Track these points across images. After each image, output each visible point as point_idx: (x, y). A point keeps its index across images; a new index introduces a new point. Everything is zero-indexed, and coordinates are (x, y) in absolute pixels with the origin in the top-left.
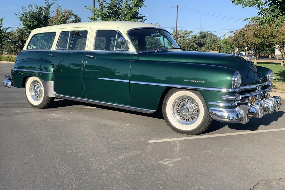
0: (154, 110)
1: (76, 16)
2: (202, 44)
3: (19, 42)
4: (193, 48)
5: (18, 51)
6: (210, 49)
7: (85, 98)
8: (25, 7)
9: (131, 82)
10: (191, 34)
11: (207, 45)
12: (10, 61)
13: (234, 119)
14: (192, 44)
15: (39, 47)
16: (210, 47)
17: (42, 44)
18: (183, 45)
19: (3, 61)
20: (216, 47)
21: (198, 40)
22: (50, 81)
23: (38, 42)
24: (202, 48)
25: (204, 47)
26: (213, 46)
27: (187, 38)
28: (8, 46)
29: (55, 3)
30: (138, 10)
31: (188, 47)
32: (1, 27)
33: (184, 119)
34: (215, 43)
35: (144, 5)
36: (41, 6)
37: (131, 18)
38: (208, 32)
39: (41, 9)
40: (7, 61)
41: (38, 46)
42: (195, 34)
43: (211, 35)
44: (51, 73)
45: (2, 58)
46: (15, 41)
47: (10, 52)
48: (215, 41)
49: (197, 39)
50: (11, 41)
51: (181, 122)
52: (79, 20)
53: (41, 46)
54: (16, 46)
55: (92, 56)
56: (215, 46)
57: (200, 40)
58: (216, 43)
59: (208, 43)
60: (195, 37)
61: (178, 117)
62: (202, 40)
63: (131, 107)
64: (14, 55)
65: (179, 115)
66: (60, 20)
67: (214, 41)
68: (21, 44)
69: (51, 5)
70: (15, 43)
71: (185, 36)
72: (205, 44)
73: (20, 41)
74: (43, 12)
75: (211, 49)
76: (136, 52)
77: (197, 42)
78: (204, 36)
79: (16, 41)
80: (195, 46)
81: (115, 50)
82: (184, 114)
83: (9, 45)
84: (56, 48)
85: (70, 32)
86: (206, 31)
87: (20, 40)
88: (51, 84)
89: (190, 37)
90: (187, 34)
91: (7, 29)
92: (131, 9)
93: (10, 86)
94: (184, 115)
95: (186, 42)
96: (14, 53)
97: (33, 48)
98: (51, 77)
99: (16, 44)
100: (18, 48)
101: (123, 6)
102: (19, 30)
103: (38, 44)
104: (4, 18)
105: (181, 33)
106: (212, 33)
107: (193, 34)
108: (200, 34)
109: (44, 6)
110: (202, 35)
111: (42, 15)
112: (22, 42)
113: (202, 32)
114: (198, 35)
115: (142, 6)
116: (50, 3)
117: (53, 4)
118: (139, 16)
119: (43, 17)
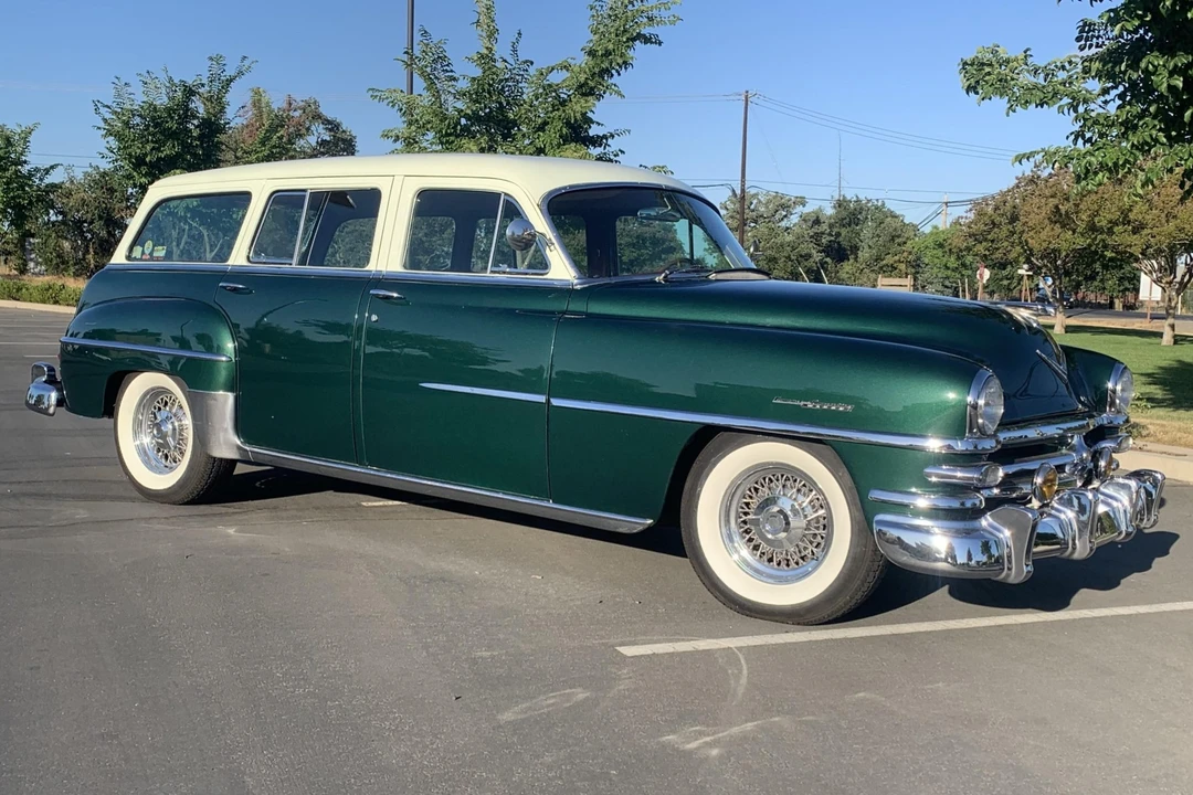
0: (645, 518)
1: (333, 126)
2: (845, 250)
3: (97, 226)
4: (806, 264)
5: (92, 261)
6: (876, 268)
7: (361, 464)
8: (127, 84)
9: (555, 402)
10: (799, 209)
11: (864, 254)
12: (56, 302)
13: (973, 563)
14: (805, 248)
15: (178, 245)
16: (876, 260)
17: (189, 237)
18: (769, 252)
19: (25, 301)
20: (899, 261)
21: (830, 235)
22: (221, 392)
23: (174, 228)
24: (845, 264)
25: (851, 261)
26: (889, 260)
27: (784, 224)
28: (50, 241)
29: (248, 70)
30: (591, 110)
31: (789, 258)
32: (25, 162)
33: (770, 560)
34: (895, 248)
35: (616, 93)
36: (190, 82)
37: (563, 138)
38: (869, 201)
39: (189, 92)
40: (44, 302)
41: (174, 243)
42: (816, 208)
43: (882, 215)
44: (224, 359)
45: (24, 290)
46: (79, 221)
47: (57, 264)
48: (899, 236)
49: (824, 227)
50: (63, 222)
51: (757, 571)
52: (344, 141)
53: (186, 243)
54: (84, 239)
55: (395, 295)
56: (897, 258)
57: (838, 234)
58: (899, 245)
59: (870, 247)
60: (817, 222)
61: (745, 552)
62: (844, 232)
63: (551, 504)
64: (72, 280)
65: (750, 540)
66: (269, 139)
67: (893, 239)
68: (103, 233)
69: (235, 77)
70: (80, 228)
71: (777, 216)
72: (855, 249)
73: (102, 223)
74: (198, 106)
75: (881, 268)
76: (576, 281)
77: (825, 240)
78: (851, 215)
79: (85, 222)
80: (817, 257)
81: (492, 272)
82: (770, 536)
83: (54, 235)
84: (248, 257)
85: (308, 195)
86: (862, 197)
87: (101, 218)
88: (225, 402)
89: (795, 219)
90: (783, 207)
91: (48, 171)
93: (51, 410)
94: (768, 541)
95: (779, 240)
96: (72, 269)
97: (155, 254)
98: (223, 375)
99: (82, 233)
100: (91, 250)
101: (527, 93)
102: (98, 177)
103: (175, 234)
104: (36, 125)
105: (760, 202)
106: (883, 204)
107: (808, 209)
108: (835, 207)
109: (205, 81)
110: (845, 214)
111: (195, 117)
112: (108, 226)
113: (844, 200)
114: (829, 211)
115: (608, 93)
116: (230, 72)
117: (241, 73)
118: (594, 131)
119: (196, 127)
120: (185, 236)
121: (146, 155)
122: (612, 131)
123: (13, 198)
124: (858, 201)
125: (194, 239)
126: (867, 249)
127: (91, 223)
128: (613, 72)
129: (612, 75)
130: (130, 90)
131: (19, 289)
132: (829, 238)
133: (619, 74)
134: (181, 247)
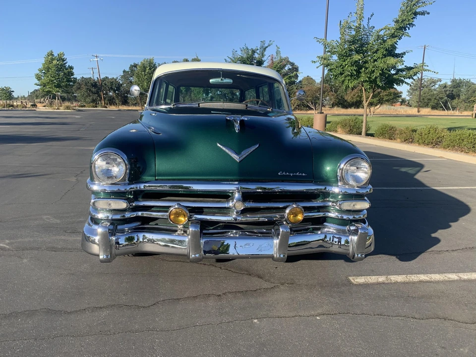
1: (292, 64)
2: (454, 95)
4: (442, 100)
6: (467, 101)
8: (236, 51)
10: (439, 83)
11: (463, 97)
14: (441, 96)
16: (467, 99)
18: (428, 97)
21: (450, 91)
24: (454, 100)
25: (457, 99)
26: (472, 99)
27: (433, 88)
29: (272, 44)
30: (396, 44)
31: (435, 99)
34: (475, 95)
35: (407, 36)
36: (254, 49)
37: (384, 55)
38: (464, 80)
39: (254, 52)
42: (444, 82)
43: (468, 84)
46: (226, 94)
49: (448, 88)
52: (295, 68)
54: (226, 98)
56: (475, 98)
57: (452, 91)
60: (445, 87)
62: (455, 90)
66: (277, 66)
67: (474, 92)
69: (267, 47)
71: (431, 85)
72: (459, 96)
74: (256, 55)
75: (469, 101)
77: (447, 93)
78: (457, 84)
80: (446, 98)
86: (462, 78)
89: (437, 86)
90: (433, 82)
92: (384, 41)
95: (432, 93)
99: (226, 97)
101: (371, 40)
105: (425, 81)
106: (470, 80)
107: (442, 83)
108: (451, 82)
109: (259, 48)
110: (455, 84)
113: (455, 79)
114: (449, 83)
115: (403, 36)
116: (266, 45)
117: (269, 45)
118: (397, 51)
122: (405, 51)
124: (460, 79)
126: (464, 95)
128: (407, 28)
129: (406, 30)
130: (237, 53)
132: (449, 92)
133: (409, 29)
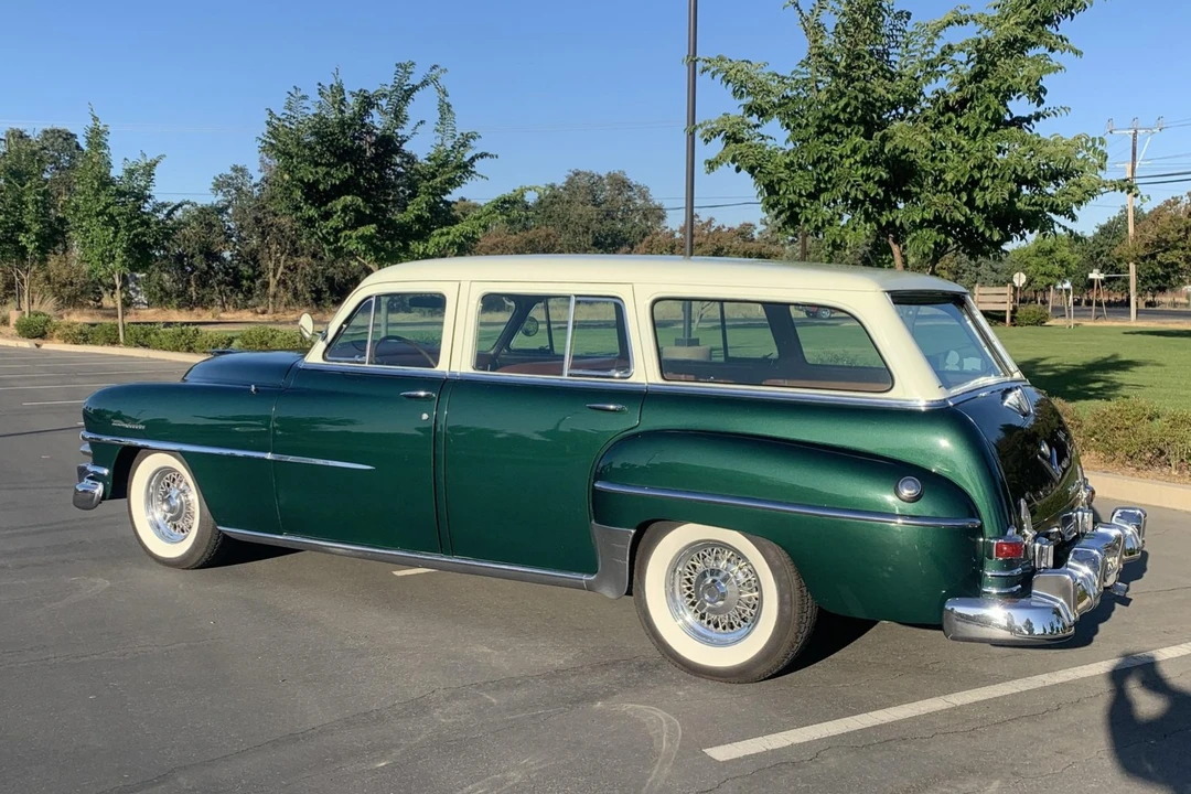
3: (198, 260)
5: (194, 294)
12: (190, 350)
15: (274, 276)
17: (285, 268)
19: (155, 348)
23: (271, 259)
28: (154, 275)
32: (150, 197)
40: (177, 349)
41: (271, 274)
45: (152, 336)
46: (180, 256)
47: (161, 297)
50: (167, 258)
53: (282, 273)
54: (185, 272)
64: (176, 312)
68: (204, 267)
70: (181, 262)
73: (202, 256)
79: (186, 256)
83: (157, 269)
87: (201, 253)
91: (176, 208)
96: (175, 302)
99: (183, 268)
100: (193, 283)
102: (196, 213)
103: (271, 265)
104: (161, 157)
111: (370, 133)
112: (208, 260)
119: (371, 145)
120: (282, 267)
121: (317, 182)
123: (136, 236)
125: (290, 269)
127: (193, 256)
131: (146, 335)
134: (278, 278)
